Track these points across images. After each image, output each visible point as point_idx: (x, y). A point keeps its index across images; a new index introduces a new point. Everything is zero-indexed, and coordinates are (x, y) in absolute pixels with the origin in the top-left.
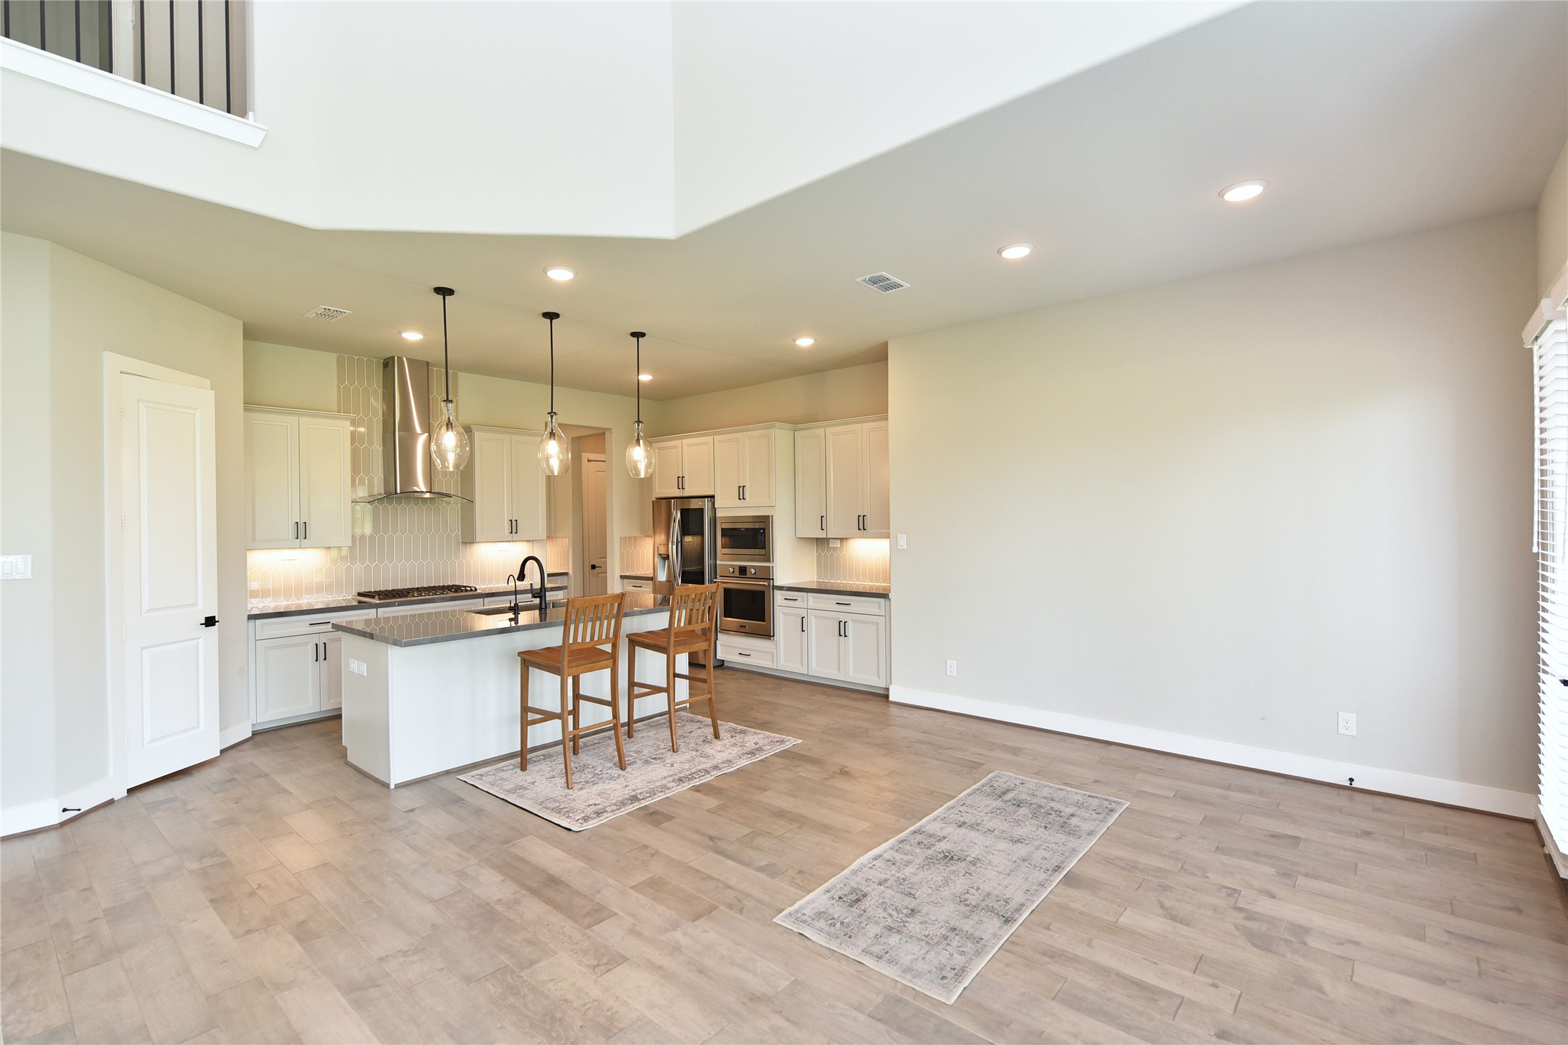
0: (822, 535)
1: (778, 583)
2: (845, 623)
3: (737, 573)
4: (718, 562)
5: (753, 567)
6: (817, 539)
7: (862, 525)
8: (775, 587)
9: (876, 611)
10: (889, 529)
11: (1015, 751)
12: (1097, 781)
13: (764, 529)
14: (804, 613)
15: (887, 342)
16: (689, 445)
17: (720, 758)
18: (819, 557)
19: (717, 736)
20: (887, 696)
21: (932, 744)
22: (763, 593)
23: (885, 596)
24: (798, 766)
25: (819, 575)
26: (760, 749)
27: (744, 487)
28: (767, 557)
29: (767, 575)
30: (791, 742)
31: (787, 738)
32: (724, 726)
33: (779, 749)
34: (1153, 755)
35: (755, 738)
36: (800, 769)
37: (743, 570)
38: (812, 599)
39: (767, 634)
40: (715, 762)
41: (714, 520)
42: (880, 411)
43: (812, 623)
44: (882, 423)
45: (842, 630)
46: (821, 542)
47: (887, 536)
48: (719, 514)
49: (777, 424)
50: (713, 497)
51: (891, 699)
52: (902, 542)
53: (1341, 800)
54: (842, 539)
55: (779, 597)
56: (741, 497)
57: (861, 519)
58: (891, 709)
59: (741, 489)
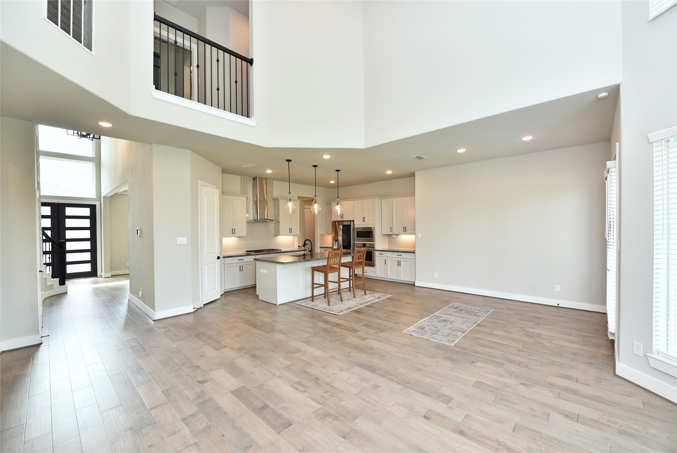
0: (391, 233)
1: (376, 249)
2: (400, 261)
3: (362, 246)
4: (355, 242)
5: (368, 244)
6: (388, 235)
7: (405, 230)
8: (375, 250)
9: (411, 257)
10: (415, 231)
11: (458, 298)
12: (484, 305)
13: (372, 231)
14: (386, 258)
15: (415, 172)
16: (345, 204)
17: (369, 299)
18: (389, 240)
19: (365, 294)
20: (414, 285)
21: (432, 297)
22: (371, 252)
23: (414, 252)
24: (393, 301)
25: (389, 246)
26: (380, 297)
28: (373, 240)
29: (373, 246)
30: (389, 296)
31: (387, 295)
32: (367, 292)
33: (386, 297)
34: (500, 299)
35: (378, 295)
36: (394, 302)
37: (364, 245)
38: (388, 254)
39: (373, 265)
41: (354, 228)
42: (413, 194)
43: (389, 262)
44: (413, 197)
45: (399, 264)
46: (389, 235)
47: (415, 234)
48: (356, 226)
49: (377, 197)
50: (354, 221)
51: (416, 285)
52: (420, 235)
53: (556, 309)
54: (397, 235)
55: (377, 253)
56: (364, 221)
57: (405, 228)
58: (416, 288)
59: (364, 218)
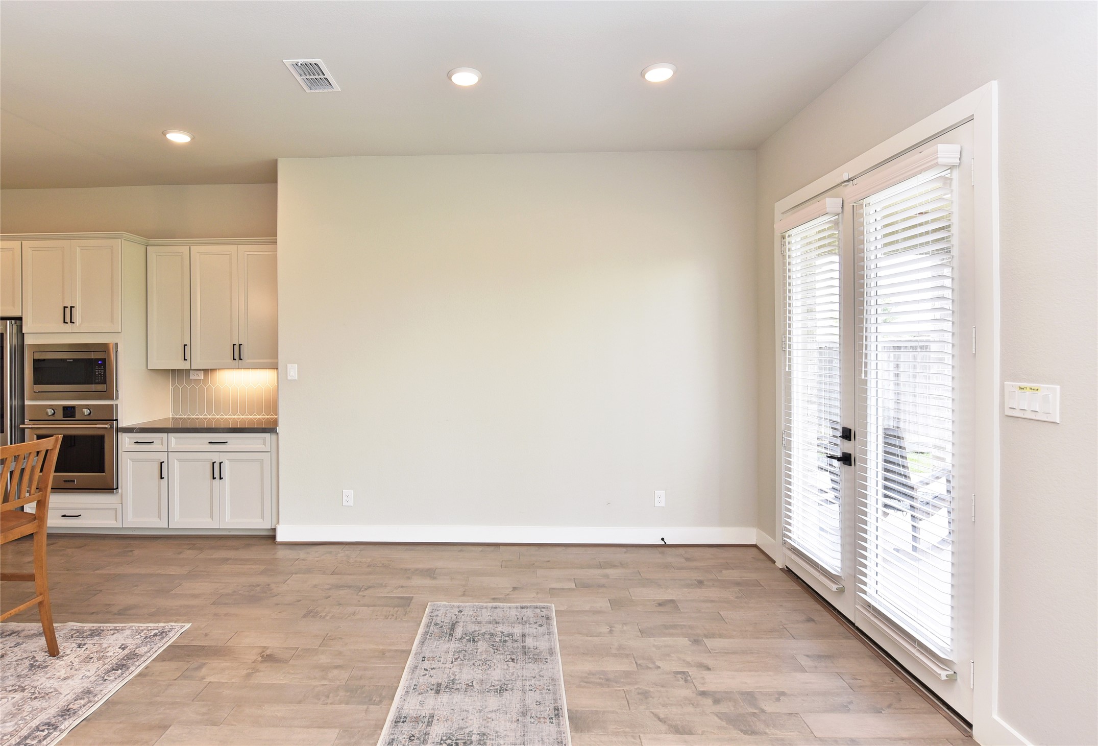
0: (185, 366)
1: (123, 424)
2: (220, 463)
3: (59, 415)
4: (27, 403)
5: (87, 407)
6: (173, 371)
7: (237, 355)
8: (118, 430)
9: (261, 447)
10: (277, 358)
11: (430, 573)
12: (515, 589)
13: (104, 360)
14: (163, 456)
15: (276, 161)
17: (68, 690)
18: (175, 391)
19: (53, 651)
20: (274, 537)
21: (349, 587)
22: (101, 438)
23: (270, 428)
24: (199, 668)
25: (175, 410)
26: (133, 656)
27: (71, 307)
28: (109, 394)
29: (109, 416)
30: (177, 630)
31: (168, 625)
32: (62, 630)
33: (161, 646)
35: (119, 639)
36: (204, 671)
37: (69, 412)
38: (174, 440)
39: (109, 488)
40: (61, 702)
41: (20, 348)
42: (269, 233)
43: (175, 468)
44: (264, 250)
45: (216, 471)
46: (176, 374)
47: (275, 367)
48: (28, 341)
49: (126, 235)
50: (20, 319)
51: (279, 539)
52: (293, 371)
54: (206, 371)
55: (126, 440)
56: (68, 320)
57: (237, 348)
58: (282, 553)
59: (68, 310)
